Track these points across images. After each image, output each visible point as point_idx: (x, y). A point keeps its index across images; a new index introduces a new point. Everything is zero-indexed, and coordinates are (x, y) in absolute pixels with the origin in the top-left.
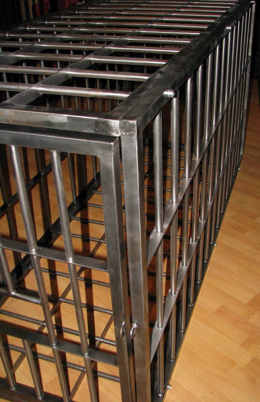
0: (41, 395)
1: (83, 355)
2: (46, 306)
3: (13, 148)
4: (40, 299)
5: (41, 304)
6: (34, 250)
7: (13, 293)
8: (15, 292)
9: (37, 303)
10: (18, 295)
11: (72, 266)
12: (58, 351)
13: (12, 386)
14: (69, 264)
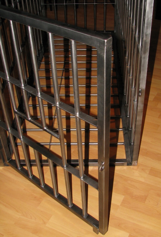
0: (57, 195)
1: (80, 177)
2: (62, 141)
3: (50, 34)
4: (59, 136)
5: (59, 139)
6: (58, 103)
7: (45, 128)
8: (46, 128)
9: (57, 138)
10: (47, 130)
11: (78, 118)
12: (67, 171)
13: (42, 184)
14: (76, 117)
